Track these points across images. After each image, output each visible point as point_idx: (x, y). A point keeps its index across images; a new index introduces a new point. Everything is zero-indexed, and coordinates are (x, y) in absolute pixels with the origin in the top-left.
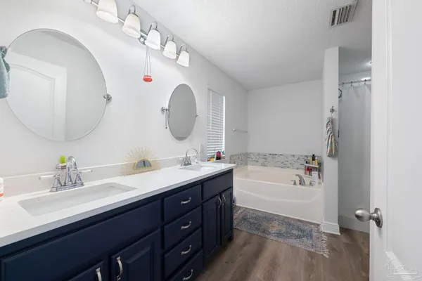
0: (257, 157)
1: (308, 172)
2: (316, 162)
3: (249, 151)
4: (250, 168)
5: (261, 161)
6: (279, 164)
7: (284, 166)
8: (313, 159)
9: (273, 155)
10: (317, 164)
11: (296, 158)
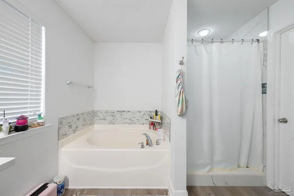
0: (105, 115)
1: (152, 127)
2: (158, 117)
3: (95, 109)
4: (97, 127)
5: (109, 118)
6: (127, 121)
7: (132, 122)
8: (156, 115)
9: (121, 111)
10: (159, 118)
11: (142, 114)
